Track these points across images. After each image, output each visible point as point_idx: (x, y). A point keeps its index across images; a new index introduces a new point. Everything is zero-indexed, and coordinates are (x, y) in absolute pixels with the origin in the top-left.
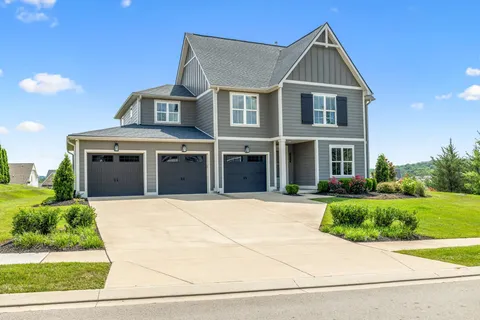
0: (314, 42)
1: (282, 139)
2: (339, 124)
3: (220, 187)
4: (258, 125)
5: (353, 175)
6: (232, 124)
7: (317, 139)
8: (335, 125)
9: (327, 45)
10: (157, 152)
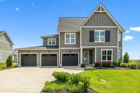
0: (95, 11)
1: (81, 48)
2: (106, 41)
3: (60, 64)
4: (75, 43)
5: (112, 60)
6: (65, 43)
7: (96, 47)
8: (104, 42)
9: (101, 11)
10: (41, 53)
